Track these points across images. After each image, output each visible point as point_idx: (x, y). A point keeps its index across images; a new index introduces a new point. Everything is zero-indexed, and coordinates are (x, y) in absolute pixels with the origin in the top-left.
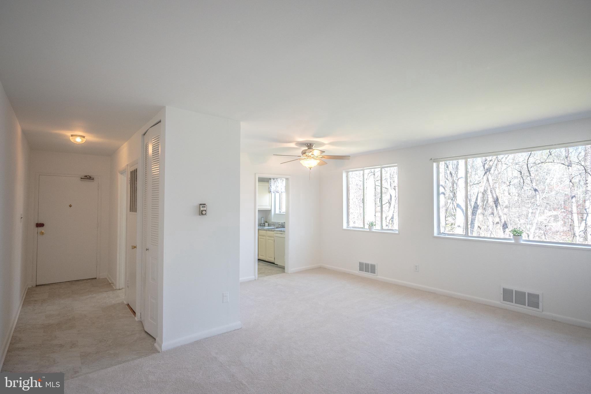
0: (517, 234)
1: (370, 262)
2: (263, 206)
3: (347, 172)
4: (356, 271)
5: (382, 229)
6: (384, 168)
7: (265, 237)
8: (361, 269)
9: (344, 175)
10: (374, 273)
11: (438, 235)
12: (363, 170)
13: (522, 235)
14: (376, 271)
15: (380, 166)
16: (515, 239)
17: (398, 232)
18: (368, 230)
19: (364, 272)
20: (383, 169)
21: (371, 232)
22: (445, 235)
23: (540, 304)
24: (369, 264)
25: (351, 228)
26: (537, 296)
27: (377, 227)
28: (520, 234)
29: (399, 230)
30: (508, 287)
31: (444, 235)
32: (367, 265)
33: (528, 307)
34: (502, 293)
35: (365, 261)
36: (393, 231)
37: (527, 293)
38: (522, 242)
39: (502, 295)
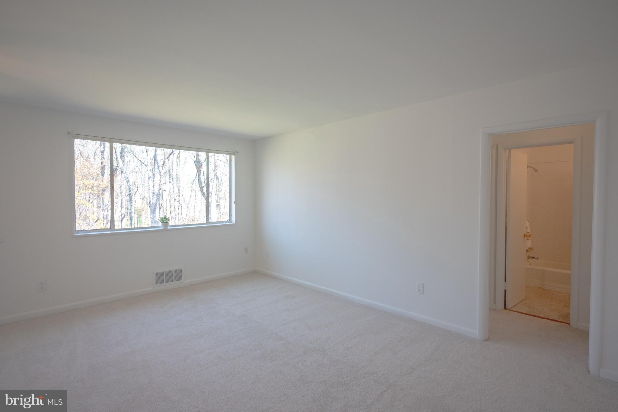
0: (165, 222)
37: (174, 271)
38: (169, 228)
39: (155, 280)
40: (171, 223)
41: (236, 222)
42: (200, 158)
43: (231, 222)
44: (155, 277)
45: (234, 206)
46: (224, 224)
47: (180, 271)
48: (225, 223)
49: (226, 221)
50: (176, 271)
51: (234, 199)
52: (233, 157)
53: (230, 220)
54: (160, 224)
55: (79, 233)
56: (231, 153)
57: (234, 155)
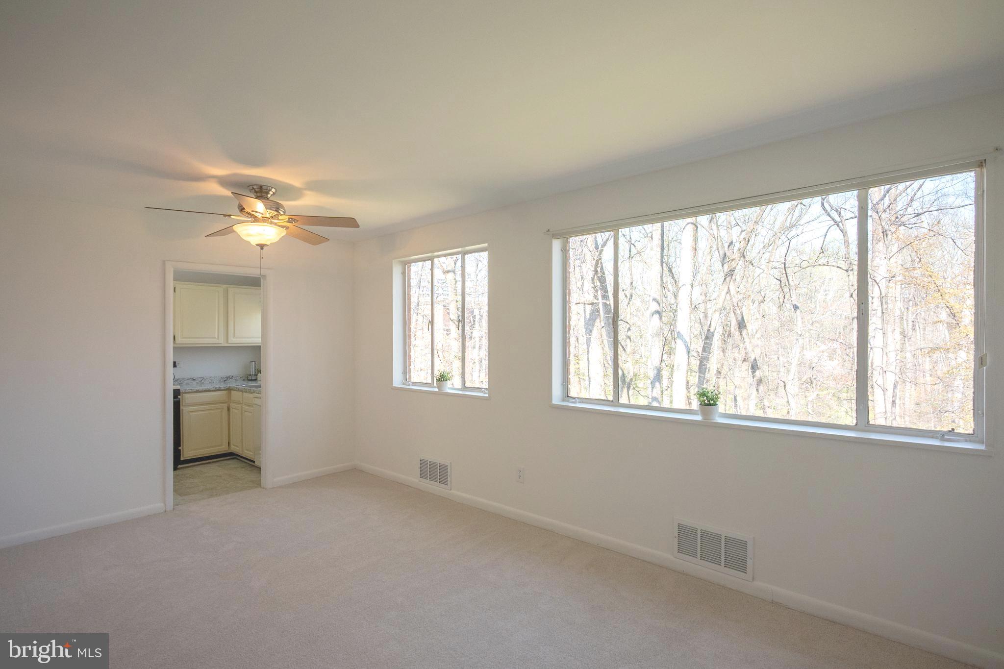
0: (708, 402)
1: (438, 459)
2: (248, 337)
3: (406, 264)
4: (413, 478)
5: (464, 387)
7: (240, 406)
8: (423, 475)
9: (396, 270)
10: (445, 483)
11: (563, 400)
12: (431, 259)
13: (717, 403)
14: (449, 480)
15: (460, 249)
16: (704, 414)
17: (487, 395)
19: (428, 481)
20: (466, 256)
21: (441, 394)
22: (575, 403)
23: (749, 563)
24: (436, 463)
25: (410, 386)
26: (743, 545)
28: (714, 402)
29: (489, 391)
30: (688, 521)
31: (573, 402)
32: (433, 465)
33: (725, 568)
34: (676, 535)
35: (430, 457)
36: (482, 392)
37: (723, 537)
38: (717, 420)
39: (676, 540)
41: (987, 444)
44: (676, 532)
46: (937, 443)
47: (741, 545)
50: (729, 540)
53: (977, 435)
57: (981, 165)
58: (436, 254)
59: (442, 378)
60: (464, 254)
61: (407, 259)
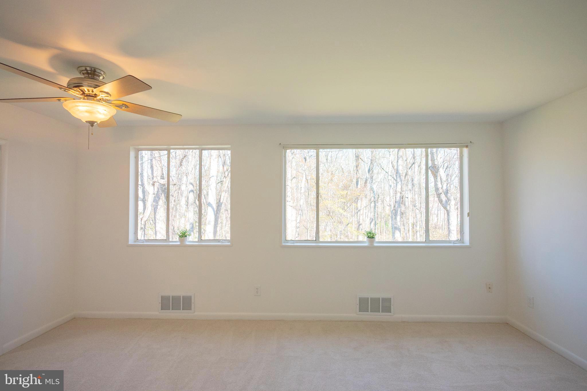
0: (371, 236)
1: (180, 293)
3: (138, 151)
4: (156, 312)
5: (201, 240)
6: (205, 149)
9: (132, 154)
10: (190, 309)
11: (285, 243)
12: (169, 150)
13: (375, 237)
14: (192, 306)
16: (369, 242)
17: (229, 244)
18: (179, 243)
19: (170, 311)
21: (182, 246)
24: (179, 297)
25: (143, 242)
27: (192, 238)
29: (231, 241)
30: (364, 295)
31: (292, 243)
32: (175, 298)
33: (382, 313)
34: (359, 304)
36: (219, 242)
37: (381, 299)
38: (375, 245)
39: (358, 306)
40: (377, 238)
41: (470, 243)
42: (436, 163)
43: (463, 243)
44: (358, 302)
45: (467, 220)
46: (452, 245)
47: (389, 300)
48: (454, 243)
49: (454, 241)
50: (383, 299)
51: (466, 210)
52: (465, 151)
53: (461, 240)
54: (366, 239)
55: (288, 243)
56: (461, 145)
57: (467, 147)
58: (172, 147)
59: (183, 235)
60: (201, 150)
61: (140, 147)
